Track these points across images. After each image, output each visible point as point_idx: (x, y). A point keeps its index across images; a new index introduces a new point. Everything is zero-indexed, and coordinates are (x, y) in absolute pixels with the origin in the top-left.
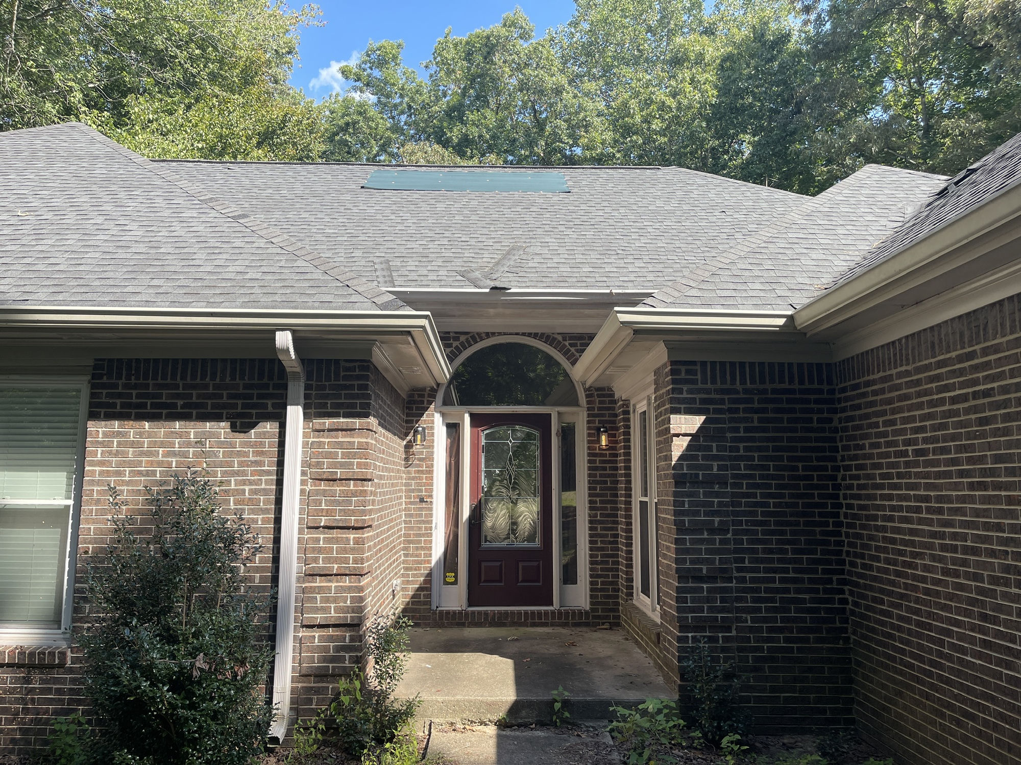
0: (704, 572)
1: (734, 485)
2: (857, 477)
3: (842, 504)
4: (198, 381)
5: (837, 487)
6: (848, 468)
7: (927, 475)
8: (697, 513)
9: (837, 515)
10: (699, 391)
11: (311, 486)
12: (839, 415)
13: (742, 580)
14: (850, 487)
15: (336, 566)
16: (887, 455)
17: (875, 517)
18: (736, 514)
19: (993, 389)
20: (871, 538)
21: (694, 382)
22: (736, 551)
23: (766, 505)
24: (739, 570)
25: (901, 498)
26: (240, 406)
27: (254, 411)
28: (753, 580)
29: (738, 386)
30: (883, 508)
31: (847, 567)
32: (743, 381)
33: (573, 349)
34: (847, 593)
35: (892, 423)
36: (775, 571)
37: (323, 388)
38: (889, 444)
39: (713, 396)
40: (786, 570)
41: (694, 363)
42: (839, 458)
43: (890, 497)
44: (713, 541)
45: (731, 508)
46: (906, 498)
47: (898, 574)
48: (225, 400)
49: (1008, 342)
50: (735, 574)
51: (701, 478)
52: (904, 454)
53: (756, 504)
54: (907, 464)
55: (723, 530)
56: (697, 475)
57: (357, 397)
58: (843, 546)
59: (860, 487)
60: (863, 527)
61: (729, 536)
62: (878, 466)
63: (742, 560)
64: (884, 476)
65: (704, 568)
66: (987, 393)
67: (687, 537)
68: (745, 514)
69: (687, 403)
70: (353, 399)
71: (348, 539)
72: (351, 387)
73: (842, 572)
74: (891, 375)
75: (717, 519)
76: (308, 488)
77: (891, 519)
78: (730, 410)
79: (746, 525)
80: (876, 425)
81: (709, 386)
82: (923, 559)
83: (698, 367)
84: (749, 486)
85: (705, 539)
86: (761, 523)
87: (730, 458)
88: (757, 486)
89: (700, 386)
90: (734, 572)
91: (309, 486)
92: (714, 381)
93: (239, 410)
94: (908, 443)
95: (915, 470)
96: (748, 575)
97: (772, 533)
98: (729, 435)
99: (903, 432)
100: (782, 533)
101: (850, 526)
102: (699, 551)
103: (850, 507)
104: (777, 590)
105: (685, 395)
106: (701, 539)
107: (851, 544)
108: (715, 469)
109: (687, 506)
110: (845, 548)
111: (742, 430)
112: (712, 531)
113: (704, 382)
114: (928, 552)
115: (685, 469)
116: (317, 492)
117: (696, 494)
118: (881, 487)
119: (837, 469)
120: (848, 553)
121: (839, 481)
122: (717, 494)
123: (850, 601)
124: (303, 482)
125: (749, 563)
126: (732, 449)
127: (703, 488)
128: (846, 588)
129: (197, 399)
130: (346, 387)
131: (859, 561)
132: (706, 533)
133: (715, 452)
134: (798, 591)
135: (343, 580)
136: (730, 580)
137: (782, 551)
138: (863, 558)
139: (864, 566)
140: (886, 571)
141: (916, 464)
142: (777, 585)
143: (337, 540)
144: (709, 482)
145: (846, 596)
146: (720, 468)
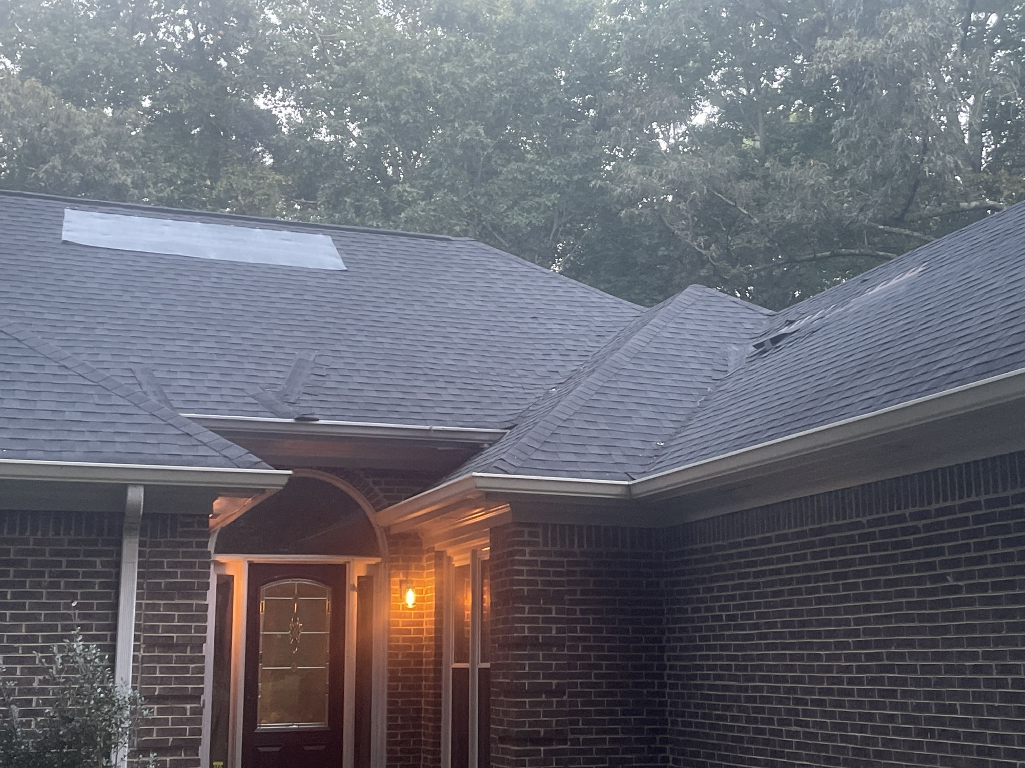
0: (542, 734)
1: (570, 648)
2: (680, 640)
3: (665, 665)
4: (17, 535)
5: (662, 649)
6: (672, 631)
7: (736, 638)
8: (536, 676)
9: (661, 676)
10: (541, 553)
11: (144, 652)
12: (665, 579)
13: (575, 742)
14: (673, 649)
15: (171, 739)
16: (706, 619)
17: (694, 677)
18: (572, 676)
19: (782, 568)
20: (691, 696)
21: (536, 544)
22: (570, 713)
23: (598, 667)
24: (573, 732)
25: (717, 658)
26: (64, 564)
27: (80, 570)
28: (586, 742)
29: (576, 549)
30: (701, 667)
31: (669, 726)
32: (581, 545)
33: (376, 488)
34: (668, 751)
35: (710, 590)
36: (605, 732)
37: (159, 545)
38: (708, 609)
39: (553, 559)
40: (615, 731)
41: (536, 525)
42: (665, 620)
43: (707, 658)
44: (550, 704)
45: (568, 671)
46: (720, 658)
47: (713, 727)
48: (47, 557)
49: (792, 533)
50: (571, 736)
51: (540, 641)
52: (719, 618)
53: (591, 666)
54: (722, 628)
55: (559, 692)
56: (537, 638)
57: (196, 555)
58: (666, 706)
59: (683, 649)
60: (684, 687)
61: (565, 698)
62: (699, 629)
63: (577, 722)
64: (703, 638)
65: (542, 730)
66: (778, 572)
67: (527, 700)
68: (579, 676)
69: (529, 565)
70: (192, 557)
71: (185, 709)
72: (189, 545)
73: (664, 731)
74: (710, 548)
75: (554, 682)
76: (142, 653)
77: (707, 677)
78: (569, 573)
79: (581, 687)
80: (697, 591)
81: (549, 548)
82: (732, 711)
83: (540, 530)
84: (585, 648)
85: (543, 702)
86: (594, 685)
87: (568, 621)
88: (591, 648)
89: (541, 548)
90: (570, 734)
91: (142, 652)
92: (554, 545)
93: (64, 569)
94: (722, 608)
95: (728, 633)
96: (581, 737)
97: (605, 694)
98: (567, 597)
99: (718, 599)
100: (613, 694)
101: (673, 686)
102: (537, 714)
103: (672, 667)
104: (607, 752)
105: (527, 557)
106: (539, 702)
107: (673, 704)
108: (554, 632)
109: (527, 669)
110: (669, 708)
111: (578, 592)
112: (550, 693)
113: (545, 544)
114: (735, 704)
115: (526, 632)
116: (151, 659)
117: (536, 657)
118: (700, 648)
119: (662, 632)
120: (671, 713)
121: (664, 644)
122: (555, 657)
123: (671, 759)
124: (136, 648)
125: (583, 725)
126: (569, 612)
127: (543, 650)
128: (668, 747)
129: (15, 556)
130: (183, 544)
131: (679, 719)
132: (544, 696)
133: (554, 615)
134: (626, 751)
135: (179, 753)
136: (565, 741)
137: (611, 713)
138: (683, 716)
139: (685, 724)
140: (703, 726)
141: (728, 628)
142: (607, 746)
143: (171, 711)
144: (548, 644)
145: (668, 754)
146: (559, 631)
